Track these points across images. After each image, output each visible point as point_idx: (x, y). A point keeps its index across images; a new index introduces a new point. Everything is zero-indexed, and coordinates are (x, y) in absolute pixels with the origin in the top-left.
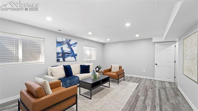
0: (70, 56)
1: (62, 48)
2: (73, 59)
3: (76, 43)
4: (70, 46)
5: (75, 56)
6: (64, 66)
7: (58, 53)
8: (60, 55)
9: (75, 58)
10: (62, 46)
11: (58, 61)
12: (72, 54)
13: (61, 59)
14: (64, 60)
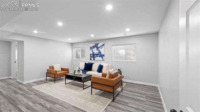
0: (98, 56)
1: (93, 51)
2: (100, 58)
3: (103, 45)
4: (98, 48)
5: (102, 56)
6: (85, 63)
7: (91, 55)
8: (92, 56)
9: (103, 58)
10: (93, 49)
11: (91, 59)
12: (100, 54)
13: (92, 59)
14: (94, 60)
